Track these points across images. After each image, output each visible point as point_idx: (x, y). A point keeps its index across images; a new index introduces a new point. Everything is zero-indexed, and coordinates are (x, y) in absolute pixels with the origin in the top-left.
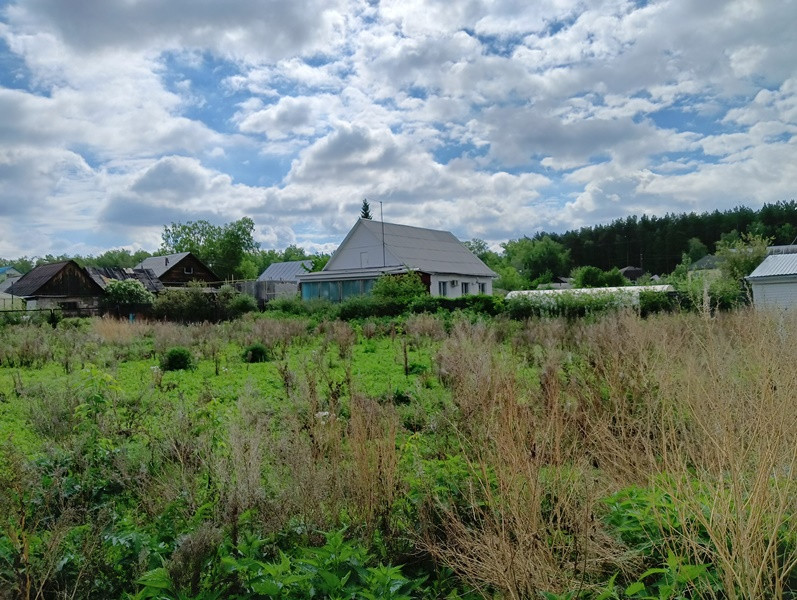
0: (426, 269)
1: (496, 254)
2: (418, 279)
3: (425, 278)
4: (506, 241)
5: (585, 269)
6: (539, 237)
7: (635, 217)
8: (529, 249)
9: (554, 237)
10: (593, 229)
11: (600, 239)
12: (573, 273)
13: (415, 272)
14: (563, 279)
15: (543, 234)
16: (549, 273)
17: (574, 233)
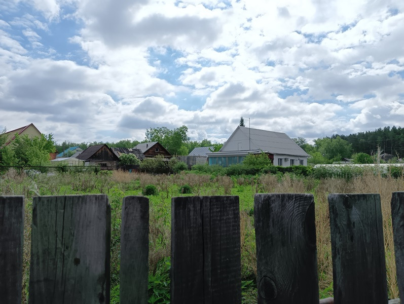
0: (272, 152)
1: (311, 145)
2: (267, 157)
3: (271, 156)
4: (316, 139)
5: (360, 154)
6: (335, 137)
7: (389, 127)
8: (329, 143)
9: (343, 137)
10: (365, 133)
11: (369, 138)
12: (353, 156)
13: (266, 153)
14: (348, 159)
15: (337, 135)
16: (339, 156)
17: (354, 135)
